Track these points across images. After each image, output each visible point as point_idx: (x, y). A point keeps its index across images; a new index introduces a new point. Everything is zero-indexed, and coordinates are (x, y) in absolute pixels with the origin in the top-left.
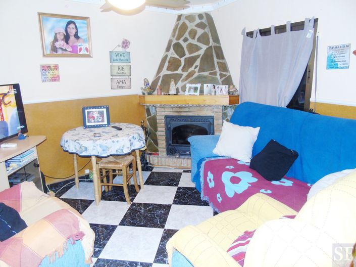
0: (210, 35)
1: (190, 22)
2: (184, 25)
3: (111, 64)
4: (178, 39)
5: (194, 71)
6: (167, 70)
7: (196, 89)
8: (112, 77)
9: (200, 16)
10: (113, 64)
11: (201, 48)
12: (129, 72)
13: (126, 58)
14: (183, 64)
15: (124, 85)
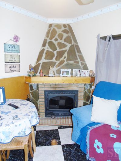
0: (72, 38)
1: (58, 28)
2: (54, 30)
3: (5, 53)
4: (51, 38)
5: (63, 60)
6: (45, 59)
7: (67, 72)
8: (5, 63)
9: (65, 26)
10: (7, 53)
11: (67, 46)
12: (19, 60)
13: (16, 49)
14: (56, 55)
15: (15, 69)
